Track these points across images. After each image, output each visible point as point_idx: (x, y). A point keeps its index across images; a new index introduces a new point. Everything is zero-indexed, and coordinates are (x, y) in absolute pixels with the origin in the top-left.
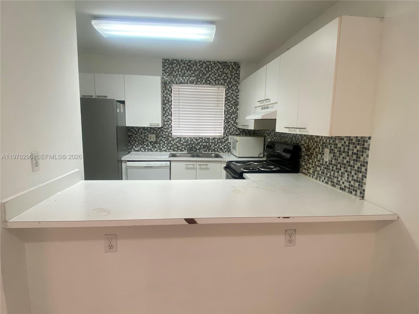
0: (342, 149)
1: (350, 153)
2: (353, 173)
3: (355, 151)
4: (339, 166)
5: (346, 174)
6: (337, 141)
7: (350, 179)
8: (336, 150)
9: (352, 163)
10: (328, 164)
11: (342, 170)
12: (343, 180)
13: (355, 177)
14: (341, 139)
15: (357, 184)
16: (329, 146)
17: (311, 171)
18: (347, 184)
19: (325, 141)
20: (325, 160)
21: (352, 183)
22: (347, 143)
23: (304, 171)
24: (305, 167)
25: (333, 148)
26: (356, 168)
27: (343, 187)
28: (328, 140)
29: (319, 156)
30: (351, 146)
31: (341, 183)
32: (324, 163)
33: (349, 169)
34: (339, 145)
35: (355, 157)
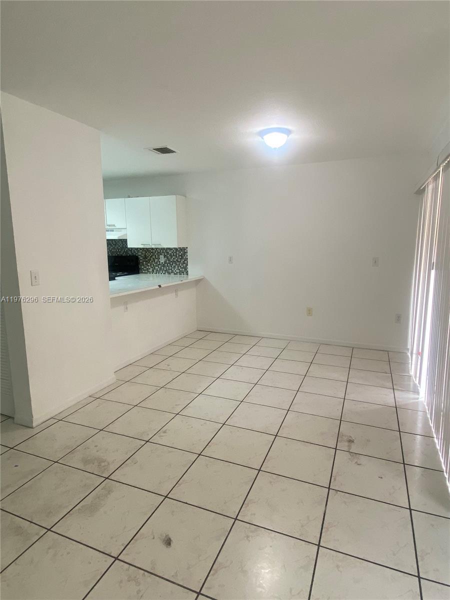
0: (172, 254)
1: (178, 256)
2: (181, 265)
3: (180, 254)
4: (171, 263)
5: (177, 266)
6: (168, 251)
7: (179, 268)
8: (168, 255)
9: (179, 260)
10: (164, 263)
11: (174, 265)
12: (175, 269)
13: (182, 266)
14: (170, 249)
15: (184, 269)
16: (163, 254)
17: (151, 270)
18: (178, 271)
19: (159, 251)
20: (161, 262)
21: (181, 269)
22: (175, 251)
23: (144, 272)
24: (145, 269)
25: (166, 254)
26: (182, 262)
27: (176, 273)
28: (162, 251)
29: (156, 260)
30: (177, 252)
31: (174, 271)
32: (161, 263)
33: (178, 263)
34: (170, 253)
35: (180, 257)
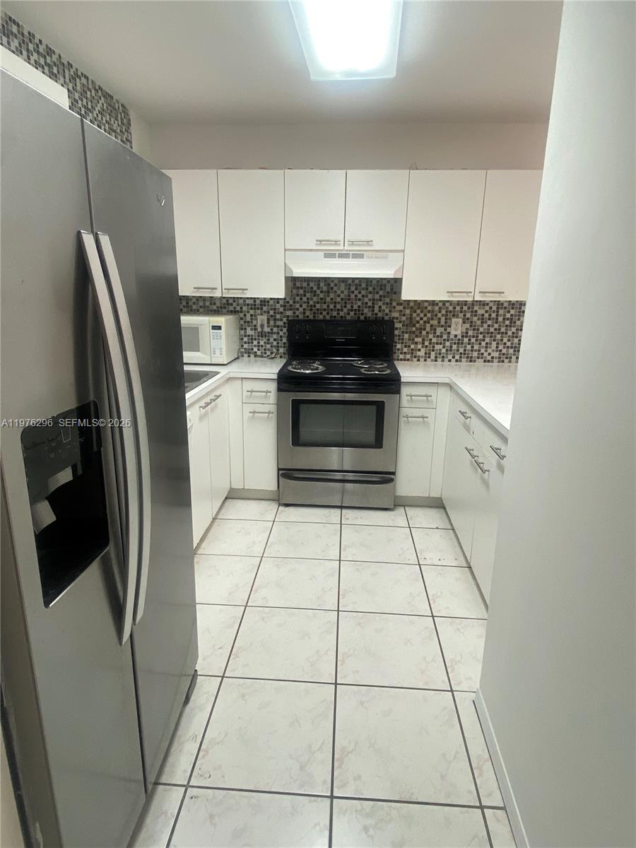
0: (486, 315)
1: (500, 319)
2: (505, 340)
3: (508, 316)
4: (481, 337)
5: (494, 344)
6: (476, 308)
7: (501, 347)
8: (475, 319)
9: (503, 330)
10: (459, 337)
11: (487, 340)
12: (489, 351)
13: (509, 344)
14: (483, 304)
15: (511, 351)
16: (461, 315)
17: (422, 353)
18: (496, 354)
19: (451, 308)
20: (453, 333)
21: (504, 351)
22: (494, 308)
23: (401, 356)
24: (405, 350)
25: (468, 315)
26: (510, 333)
27: (489, 358)
28: (458, 308)
29: (439, 331)
30: (501, 312)
31: (486, 354)
32: (452, 337)
33: (499, 337)
34: (481, 312)
35: (507, 322)
